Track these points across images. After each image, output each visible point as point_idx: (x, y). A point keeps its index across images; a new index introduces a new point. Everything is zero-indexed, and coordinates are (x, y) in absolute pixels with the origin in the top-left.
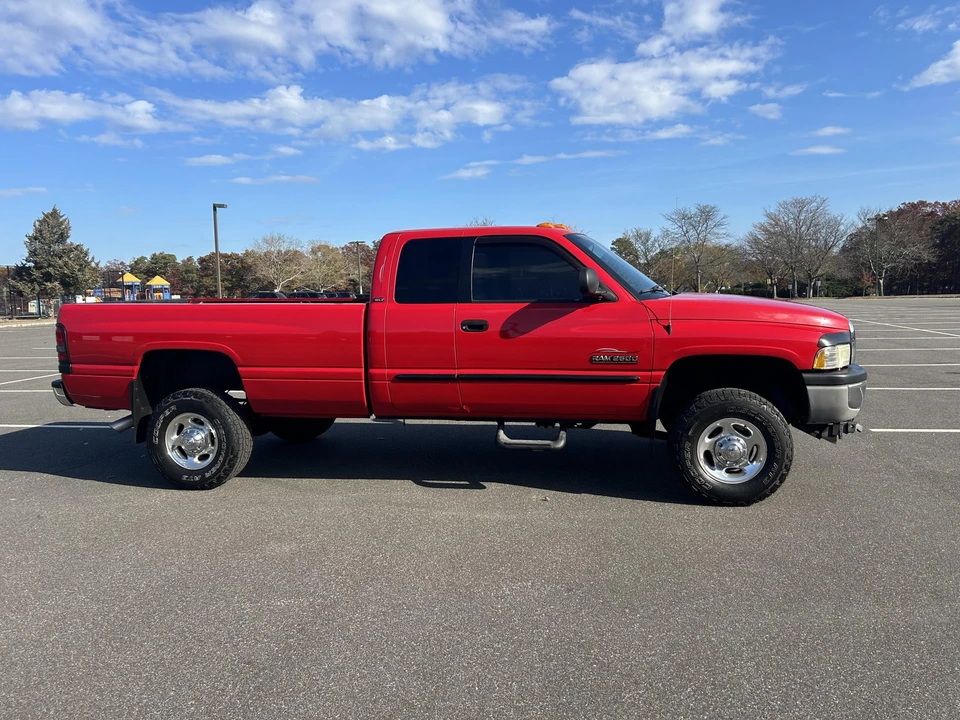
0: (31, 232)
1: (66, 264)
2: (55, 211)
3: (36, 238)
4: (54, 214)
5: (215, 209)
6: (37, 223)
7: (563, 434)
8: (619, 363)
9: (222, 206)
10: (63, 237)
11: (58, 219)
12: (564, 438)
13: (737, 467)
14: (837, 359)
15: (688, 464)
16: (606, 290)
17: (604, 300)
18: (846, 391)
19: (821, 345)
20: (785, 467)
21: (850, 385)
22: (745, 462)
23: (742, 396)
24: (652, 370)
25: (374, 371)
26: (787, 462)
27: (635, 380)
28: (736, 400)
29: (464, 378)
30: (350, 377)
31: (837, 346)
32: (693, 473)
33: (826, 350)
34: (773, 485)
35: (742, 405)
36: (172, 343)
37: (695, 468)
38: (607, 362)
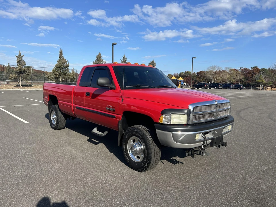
4: (153, 62)
5: (193, 59)
6: (149, 64)
8: (111, 111)
9: (195, 58)
12: (106, 133)
13: (139, 156)
14: (171, 120)
15: (124, 150)
16: (112, 85)
17: (112, 89)
18: (170, 134)
19: (163, 113)
20: (149, 161)
21: (173, 133)
22: (141, 155)
23: (139, 129)
24: (118, 115)
25: (74, 105)
26: (149, 158)
27: (115, 117)
28: (136, 130)
29: (85, 110)
30: (71, 106)
31: (171, 115)
32: (125, 154)
33: (164, 116)
34: (145, 166)
35: (137, 132)
36: (51, 93)
37: (126, 152)
38: (109, 110)
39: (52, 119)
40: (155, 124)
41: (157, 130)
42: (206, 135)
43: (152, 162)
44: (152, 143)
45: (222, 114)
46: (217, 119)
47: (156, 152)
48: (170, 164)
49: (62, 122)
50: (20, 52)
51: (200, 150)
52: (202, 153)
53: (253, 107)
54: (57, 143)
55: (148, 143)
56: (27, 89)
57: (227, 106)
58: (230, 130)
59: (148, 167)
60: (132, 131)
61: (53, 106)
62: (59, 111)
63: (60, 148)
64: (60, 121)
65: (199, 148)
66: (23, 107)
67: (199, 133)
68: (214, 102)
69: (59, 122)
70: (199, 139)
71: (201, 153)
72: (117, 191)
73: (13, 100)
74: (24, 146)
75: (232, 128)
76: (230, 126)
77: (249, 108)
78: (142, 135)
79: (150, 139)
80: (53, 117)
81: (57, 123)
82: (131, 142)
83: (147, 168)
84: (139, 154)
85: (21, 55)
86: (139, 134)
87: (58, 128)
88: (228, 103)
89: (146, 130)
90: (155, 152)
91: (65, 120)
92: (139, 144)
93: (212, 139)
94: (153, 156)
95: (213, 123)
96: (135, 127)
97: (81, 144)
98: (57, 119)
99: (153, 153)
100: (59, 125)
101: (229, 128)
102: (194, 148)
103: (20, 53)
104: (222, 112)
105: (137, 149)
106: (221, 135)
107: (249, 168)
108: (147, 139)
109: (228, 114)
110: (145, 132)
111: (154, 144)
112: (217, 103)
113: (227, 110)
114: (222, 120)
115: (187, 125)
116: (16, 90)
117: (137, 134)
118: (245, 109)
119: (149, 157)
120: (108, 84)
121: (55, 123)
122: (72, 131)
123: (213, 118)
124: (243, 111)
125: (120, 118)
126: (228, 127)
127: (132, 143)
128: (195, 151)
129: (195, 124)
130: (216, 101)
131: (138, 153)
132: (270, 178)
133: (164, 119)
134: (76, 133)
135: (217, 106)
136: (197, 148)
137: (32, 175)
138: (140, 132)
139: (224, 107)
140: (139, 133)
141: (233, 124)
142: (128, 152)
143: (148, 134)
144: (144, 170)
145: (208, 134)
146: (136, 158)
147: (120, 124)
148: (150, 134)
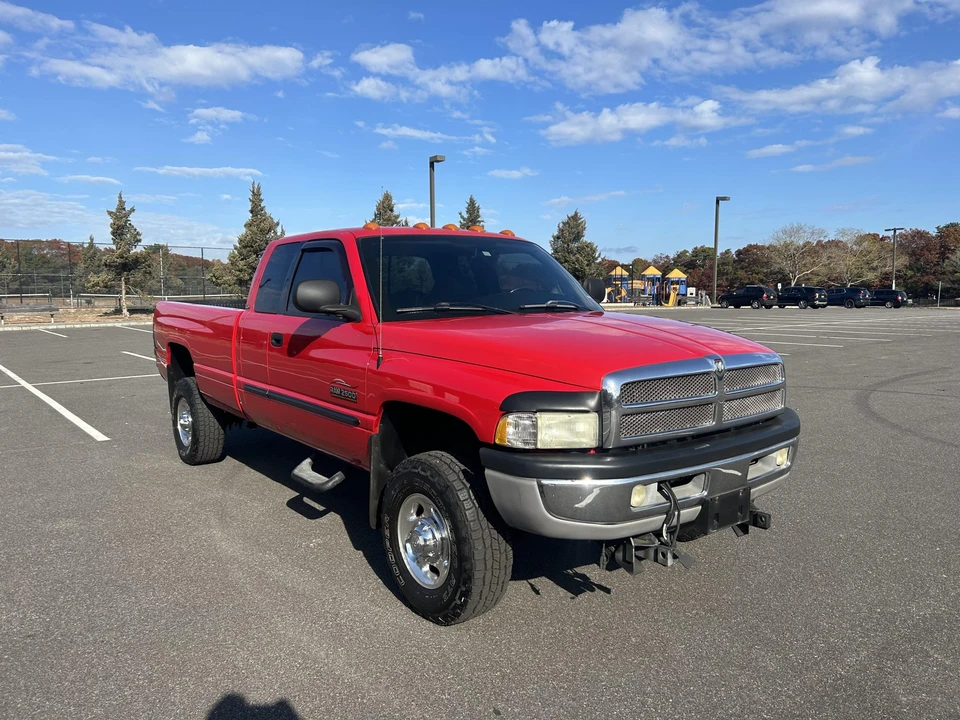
0: (556, 233)
1: (577, 260)
2: (576, 214)
3: (558, 238)
4: (575, 217)
5: (718, 202)
6: (561, 225)
7: (338, 478)
8: (346, 399)
9: (724, 199)
10: (578, 236)
11: (576, 221)
12: (337, 479)
13: (435, 565)
14: (535, 435)
15: (388, 543)
16: (351, 307)
17: (348, 319)
18: (533, 488)
19: (507, 408)
20: (464, 584)
21: (545, 482)
22: (441, 563)
23: (431, 467)
24: (367, 413)
25: (238, 378)
26: (465, 576)
27: (357, 423)
28: (422, 470)
29: (271, 396)
30: (230, 381)
31: (538, 414)
32: (391, 558)
33: (511, 418)
34: (453, 604)
35: (425, 479)
36: (175, 337)
37: (393, 552)
38: (339, 396)
39: (179, 427)
40: (482, 450)
41: (488, 472)
42: (675, 490)
43: (475, 590)
44: (474, 521)
45: (746, 408)
46: (723, 427)
47: (491, 552)
48: (562, 592)
49: (212, 436)
50: (120, 197)
51: (657, 543)
52: (664, 555)
53: (928, 372)
54: (179, 512)
55: (459, 519)
56: (143, 324)
57: (767, 375)
58: (783, 467)
59: (463, 606)
60: (411, 472)
61: (181, 381)
62: (199, 400)
63: (184, 532)
64: (202, 433)
65: (653, 537)
66: (110, 384)
67: (646, 483)
68: (711, 362)
69: (201, 439)
70: (646, 503)
71: (660, 556)
72: (334, 698)
73: (86, 361)
74: (63, 525)
75: (792, 458)
76: (785, 451)
77: (911, 375)
78: (439, 488)
79: (467, 505)
80: (182, 422)
81: (195, 441)
82: (412, 515)
83: (461, 610)
84: (436, 558)
85: (124, 209)
86: (433, 485)
87: (198, 459)
88: (776, 364)
89: (457, 469)
90: (489, 552)
91: (222, 431)
92: (436, 522)
93: (702, 502)
94: (479, 566)
95: (705, 442)
96: (419, 461)
97: (262, 518)
98: (194, 429)
99: (478, 556)
100: (201, 449)
101: (780, 458)
102: (634, 537)
103: (122, 203)
104: (748, 401)
105: (425, 540)
106: (741, 489)
107: (859, 610)
108: (458, 503)
109: (776, 405)
110: (452, 477)
111: (485, 522)
112: (721, 366)
113: (771, 391)
114: (754, 430)
115: (601, 451)
116: (109, 325)
117: (427, 487)
118: (897, 379)
119: (466, 571)
120: (334, 301)
121: (187, 441)
122: (247, 469)
123: (709, 424)
124: (884, 388)
125: (373, 424)
126: (774, 455)
127: (414, 517)
128: (638, 548)
129: (631, 447)
130: (717, 360)
131: (431, 555)
132: (931, 653)
133: (510, 430)
134: (258, 474)
135: (720, 379)
136: (646, 537)
137: (53, 634)
138: (436, 479)
139: (755, 378)
140: (429, 482)
141: (794, 445)
142: (402, 550)
143: (462, 486)
144: (453, 619)
145: (689, 486)
146: (426, 572)
147: (376, 449)
148: (468, 485)
